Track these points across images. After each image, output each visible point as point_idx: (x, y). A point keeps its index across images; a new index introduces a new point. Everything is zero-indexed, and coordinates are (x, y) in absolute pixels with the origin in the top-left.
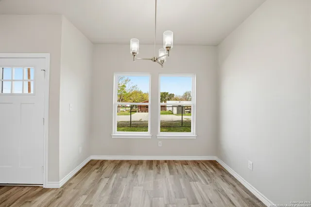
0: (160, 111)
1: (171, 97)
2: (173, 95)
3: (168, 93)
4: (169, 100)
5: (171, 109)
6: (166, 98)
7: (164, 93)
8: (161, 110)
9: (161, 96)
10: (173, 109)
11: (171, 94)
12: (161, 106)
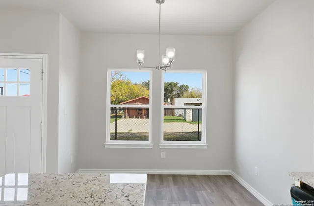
0: (163, 117)
1: (182, 91)
2: (187, 87)
3: (177, 83)
4: (179, 96)
5: (181, 112)
6: (174, 93)
7: (170, 84)
8: (165, 114)
9: (165, 90)
10: (185, 113)
11: (182, 86)
12: (165, 109)
